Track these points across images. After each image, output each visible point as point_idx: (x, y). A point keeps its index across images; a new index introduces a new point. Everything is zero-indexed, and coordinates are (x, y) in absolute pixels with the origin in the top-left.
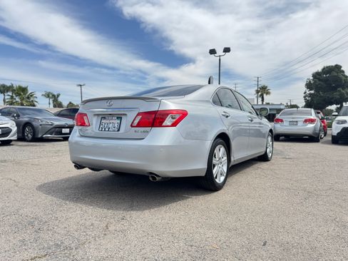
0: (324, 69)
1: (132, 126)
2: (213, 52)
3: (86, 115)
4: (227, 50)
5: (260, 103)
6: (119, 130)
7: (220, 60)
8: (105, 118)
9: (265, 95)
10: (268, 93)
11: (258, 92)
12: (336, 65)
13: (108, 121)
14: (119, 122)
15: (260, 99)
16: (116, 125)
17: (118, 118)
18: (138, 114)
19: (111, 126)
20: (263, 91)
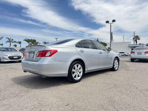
1: (36, 56)
2: (107, 22)
4: (114, 21)
5: (135, 44)
7: (111, 25)
8: (30, 53)
9: (137, 40)
10: (139, 39)
11: (134, 39)
15: (135, 42)
16: (33, 56)
17: (33, 53)
18: (38, 52)
19: (31, 56)
20: (136, 38)
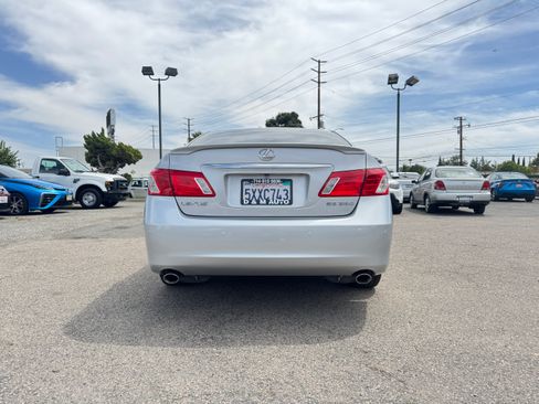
0: (279, 116)
1: (320, 195)
2: (148, 71)
3: (200, 175)
6: (291, 203)
7: (159, 86)
8: (250, 181)
12: (293, 113)
13: (260, 188)
14: (288, 188)
16: (283, 194)
17: (283, 181)
18: (334, 175)
19: (269, 195)
